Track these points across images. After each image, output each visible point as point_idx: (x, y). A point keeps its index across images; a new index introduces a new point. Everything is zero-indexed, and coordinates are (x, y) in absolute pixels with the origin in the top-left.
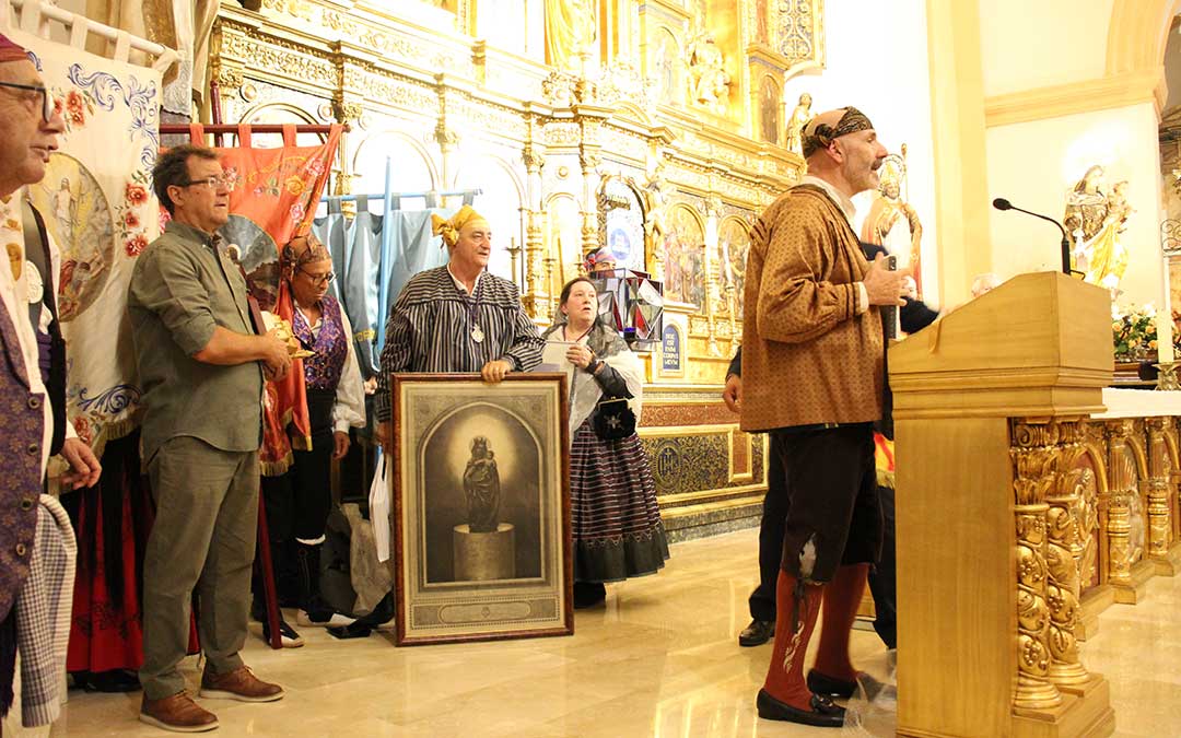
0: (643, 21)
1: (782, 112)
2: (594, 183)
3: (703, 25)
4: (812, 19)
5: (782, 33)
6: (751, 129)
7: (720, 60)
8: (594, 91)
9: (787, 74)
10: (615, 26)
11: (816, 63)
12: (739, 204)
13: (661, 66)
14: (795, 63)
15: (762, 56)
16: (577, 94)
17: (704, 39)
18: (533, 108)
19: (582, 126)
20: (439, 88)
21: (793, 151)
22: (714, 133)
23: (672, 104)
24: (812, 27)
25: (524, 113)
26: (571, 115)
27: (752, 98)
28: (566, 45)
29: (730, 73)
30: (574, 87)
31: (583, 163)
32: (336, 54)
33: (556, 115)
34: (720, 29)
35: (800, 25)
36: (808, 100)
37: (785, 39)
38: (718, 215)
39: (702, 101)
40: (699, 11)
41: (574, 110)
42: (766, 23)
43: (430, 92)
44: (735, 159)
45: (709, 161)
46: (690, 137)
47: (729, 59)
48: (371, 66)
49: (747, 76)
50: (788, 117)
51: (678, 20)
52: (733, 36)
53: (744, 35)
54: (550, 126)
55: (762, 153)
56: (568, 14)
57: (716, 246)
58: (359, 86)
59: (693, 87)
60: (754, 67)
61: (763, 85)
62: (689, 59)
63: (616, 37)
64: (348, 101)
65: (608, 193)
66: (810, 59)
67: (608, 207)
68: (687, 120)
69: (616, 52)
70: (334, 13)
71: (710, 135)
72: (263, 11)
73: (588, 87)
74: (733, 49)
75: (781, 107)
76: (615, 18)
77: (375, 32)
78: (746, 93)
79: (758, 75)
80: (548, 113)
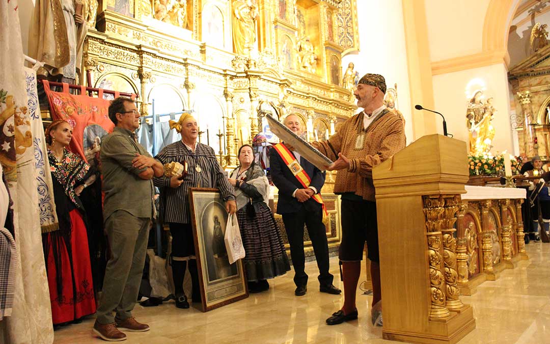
0: (276, 32)
1: (340, 71)
2: (256, 105)
3: (304, 33)
4: (353, 30)
5: (340, 36)
6: (326, 79)
7: (312, 48)
8: (255, 64)
9: (343, 54)
10: (264, 35)
11: (356, 49)
12: (322, 113)
13: (285, 52)
14: (346, 49)
15: (330, 46)
16: (247, 65)
17: (305, 40)
18: (228, 72)
19: (249, 79)
20: (185, 65)
21: (346, 88)
22: (310, 81)
23: (291, 69)
24: (353, 33)
25: (224, 74)
26: (245, 75)
27: (327, 65)
28: (242, 44)
29: (317, 53)
30: (246, 62)
31: (250, 96)
32: (139, 51)
33: (238, 75)
34: (312, 35)
35: (348, 32)
36: (352, 66)
37: (341, 39)
38: (313, 118)
39: (304, 67)
40: (302, 27)
41: (246, 72)
42: (332, 32)
43: (182, 67)
44: (320, 92)
45: (308, 94)
46: (299, 83)
47: (316, 48)
48: (155, 55)
49: (324, 55)
50: (344, 73)
51: (293, 32)
52: (318, 38)
53: (322, 37)
54: (236, 80)
55: (332, 90)
56: (243, 30)
57: (312, 132)
58: (149, 64)
59: (300, 61)
60: (328, 51)
61: (332, 60)
62: (298, 49)
63: (264, 40)
64: (145, 71)
65: (262, 109)
66: (352, 47)
67: (262, 115)
68: (298, 76)
69: (265, 46)
70: (138, 32)
71: (308, 82)
72: (107, 32)
73: (252, 62)
74: (318, 44)
75: (340, 68)
76: (264, 31)
77: (156, 40)
78: (325, 62)
79: (329, 54)
80: (235, 74)
